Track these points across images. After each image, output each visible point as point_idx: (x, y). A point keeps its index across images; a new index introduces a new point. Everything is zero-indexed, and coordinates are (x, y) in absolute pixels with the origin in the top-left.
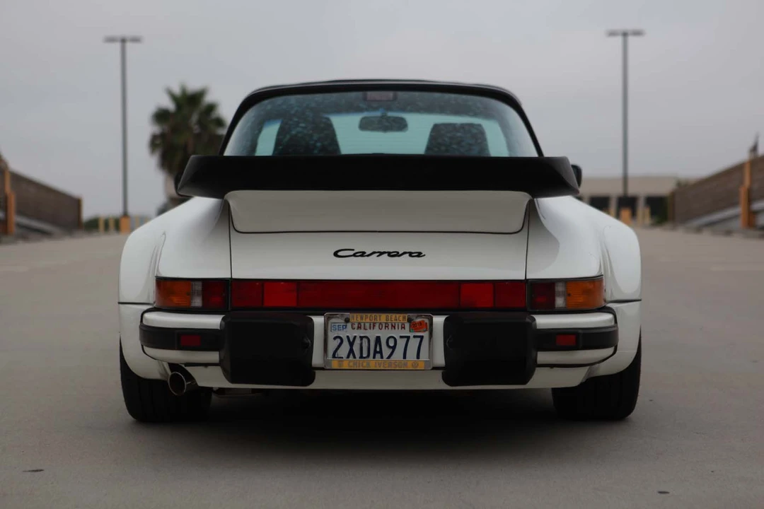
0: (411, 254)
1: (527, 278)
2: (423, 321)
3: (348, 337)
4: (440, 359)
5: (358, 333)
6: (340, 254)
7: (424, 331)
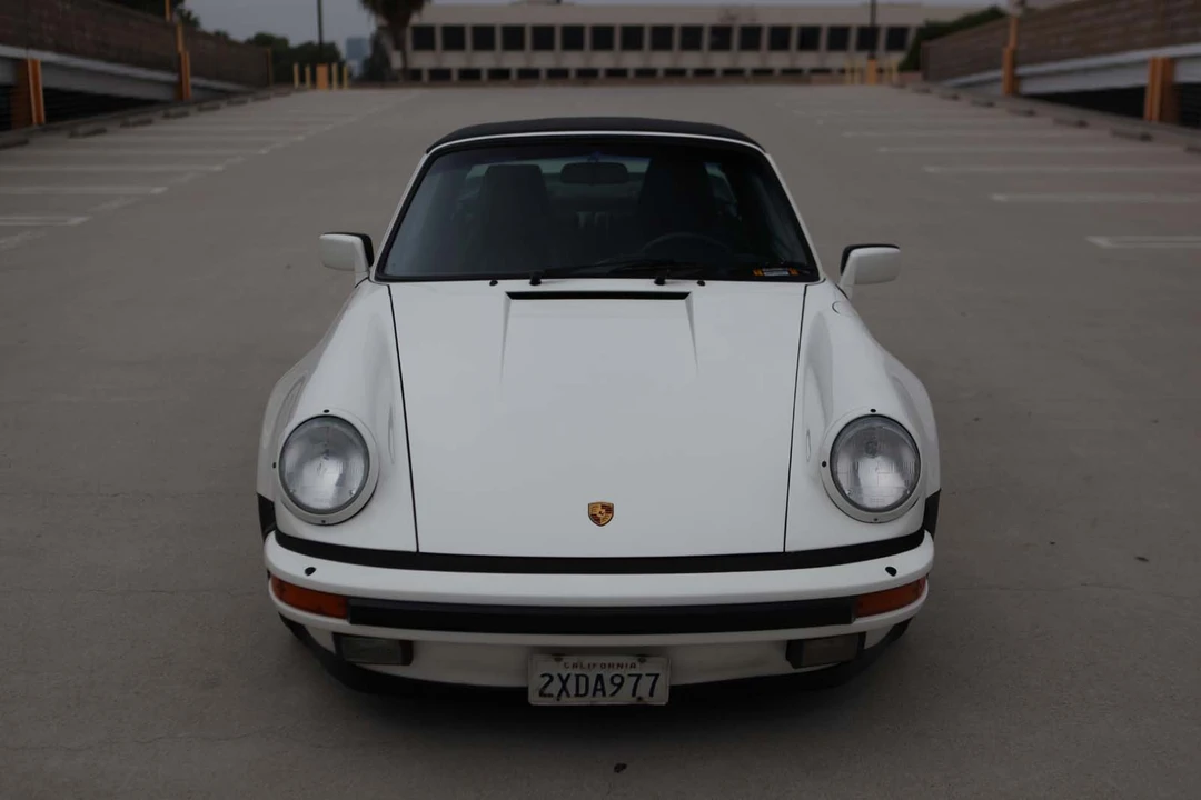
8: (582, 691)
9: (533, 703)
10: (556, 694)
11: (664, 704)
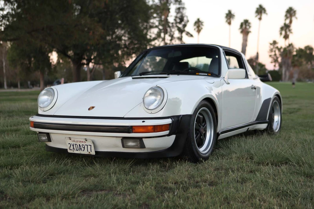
8: (77, 149)
9: (69, 152)
10: (72, 150)
11: (94, 154)
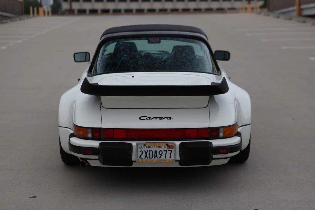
0: (167, 118)
1: (210, 127)
2: (172, 145)
3: (145, 151)
4: (178, 158)
5: (149, 149)
6: (141, 118)
7: (173, 148)
